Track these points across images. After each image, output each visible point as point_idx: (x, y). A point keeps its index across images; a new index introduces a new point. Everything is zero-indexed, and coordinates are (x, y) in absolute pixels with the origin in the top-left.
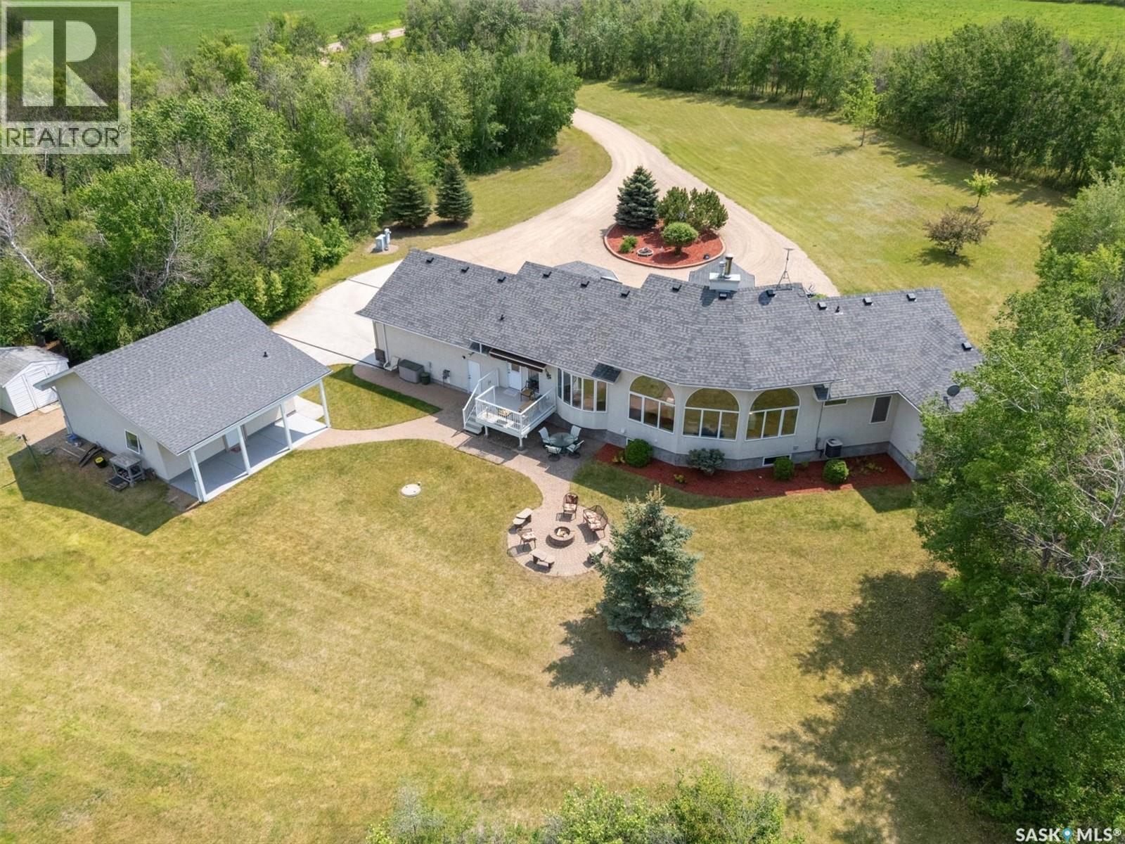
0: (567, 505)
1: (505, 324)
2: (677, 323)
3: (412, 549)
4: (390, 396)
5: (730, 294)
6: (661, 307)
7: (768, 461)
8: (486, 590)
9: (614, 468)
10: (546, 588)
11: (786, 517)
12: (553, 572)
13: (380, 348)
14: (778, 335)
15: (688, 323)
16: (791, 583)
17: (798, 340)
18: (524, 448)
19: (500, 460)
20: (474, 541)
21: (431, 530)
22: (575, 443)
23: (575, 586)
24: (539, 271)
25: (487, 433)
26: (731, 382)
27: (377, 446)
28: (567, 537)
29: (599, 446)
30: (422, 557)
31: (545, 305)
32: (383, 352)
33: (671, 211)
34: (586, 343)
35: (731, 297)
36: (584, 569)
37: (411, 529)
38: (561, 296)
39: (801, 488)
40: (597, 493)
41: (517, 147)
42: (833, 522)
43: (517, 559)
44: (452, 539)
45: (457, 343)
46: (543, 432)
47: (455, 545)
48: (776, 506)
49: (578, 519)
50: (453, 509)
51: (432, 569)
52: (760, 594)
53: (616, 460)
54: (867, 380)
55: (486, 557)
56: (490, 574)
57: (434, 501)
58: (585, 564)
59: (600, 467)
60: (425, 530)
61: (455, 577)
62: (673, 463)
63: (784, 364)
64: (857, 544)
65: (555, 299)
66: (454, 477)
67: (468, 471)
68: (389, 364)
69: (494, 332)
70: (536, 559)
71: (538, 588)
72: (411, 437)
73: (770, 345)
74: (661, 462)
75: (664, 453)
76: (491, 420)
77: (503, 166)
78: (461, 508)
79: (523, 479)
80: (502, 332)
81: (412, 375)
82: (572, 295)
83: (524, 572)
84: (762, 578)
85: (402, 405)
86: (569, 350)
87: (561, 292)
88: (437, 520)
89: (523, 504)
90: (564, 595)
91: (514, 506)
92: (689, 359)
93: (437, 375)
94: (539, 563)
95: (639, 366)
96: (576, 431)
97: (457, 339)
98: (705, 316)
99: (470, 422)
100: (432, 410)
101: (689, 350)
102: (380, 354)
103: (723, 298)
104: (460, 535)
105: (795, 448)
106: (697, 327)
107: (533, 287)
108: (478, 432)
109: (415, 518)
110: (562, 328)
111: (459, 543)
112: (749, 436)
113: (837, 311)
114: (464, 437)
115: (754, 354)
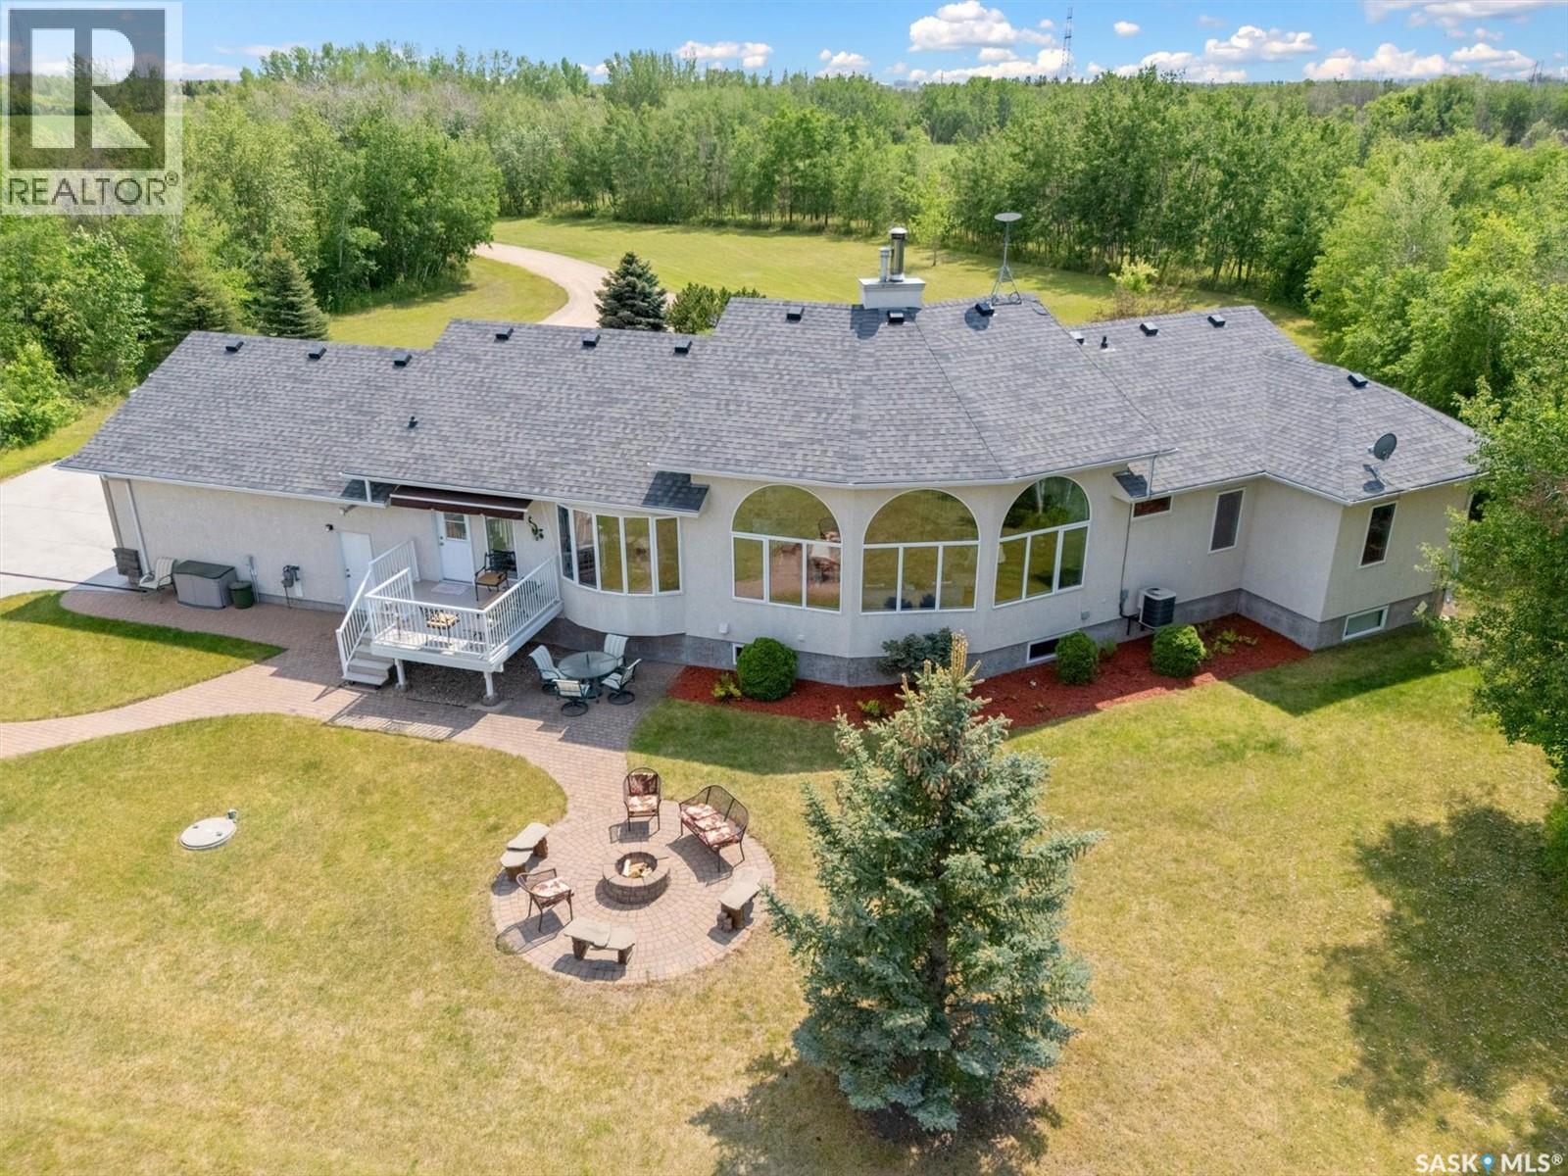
0: (635, 800)
1: (420, 435)
2: (815, 374)
3: (212, 987)
4: (153, 638)
5: (911, 313)
6: (772, 352)
7: (1038, 650)
8: (450, 1061)
9: (718, 709)
10: (623, 1021)
11: (1124, 750)
12: (634, 974)
13: (127, 545)
14: (1023, 378)
15: (837, 371)
16: (1216, 889)
17: (1064, 385)
18: (499, 698)
19: (443, 731)
20: (398, 932)
21: (270, 923)
22: (619, 670)
23: (704, 998)
24: (487, 332)
25: (401, 680)
26: (963, 469)
27: (113, 746)
28: (650, 877)
29: (672, 673)
30: (243, 1004)
31: (508, 387)
32: (136, 553)
33: (694, 315)
34: (617, 444)
35: (913, 319)
36: (717, 950)
37: (207, 932)
38: (542, 369)
39: (1122, 694)
40: (696, 765)
41: (401, 278)
42: (1225, 746)
43: (526, 957)
44: (334, 938)
45: (311, 491)
46: (541, 655)
47: (343, 951)
48: (1093, 733)
49: (668, 828)
50: (330, 859)
51: (276, 1033)
52: (1163, 927)
53: (719, 692)
54: (1204, 456)
55: (436, 968)
56: (455, 1012)
57: (276, 848)
58: (712, 934)
59: (689, 712)
60: (252, 927)
61: (352, 1042)
62: (844, 682)
63: (1056, 429)
64: (1296, 783)
65: (528, 374)
66: (326, 785)
67: (363, 768)
68: (151, 578)
69: (399, 452)
70: (580, 946)
71: (602, 1027)
72: (206, 713)
73: (1017, 397)
74: (815, 684)
75: (823, 663)
76: (412, 644)
77: (379, 303)
78: (350, 857)
79: (504, 762)
80: (417, 449)
81: (209, 591)
82: (567, 364)
83: (553, 988)
84: (1147, 892)
85: (182, 651)
86: (579, 463)
87: (542, 362)
88: (286, 896)
89: (517, 819)
90: (679, 1031)
91: (496, 828)
92: (861, 434)
93: (270, 583)
94: (591, 955)
95: (753, 463)
96: (615, 646)
97: (309, 482)
98: (870, 355)
99: (357, 662)
100: (265, 653)
101: (854, 419)
102: (129, 561)
103: (900, 321)
104: (357, 922)
105: (1084, 617)
106: (861, 375)
107: (477, 360)
108: (379, 681)
109: (221, 900)
110: (556, 424)
111: (354, 946)
112: (1001, 597)
113: (1104, 346)
114: (346, 697)
115: (992, 413)
